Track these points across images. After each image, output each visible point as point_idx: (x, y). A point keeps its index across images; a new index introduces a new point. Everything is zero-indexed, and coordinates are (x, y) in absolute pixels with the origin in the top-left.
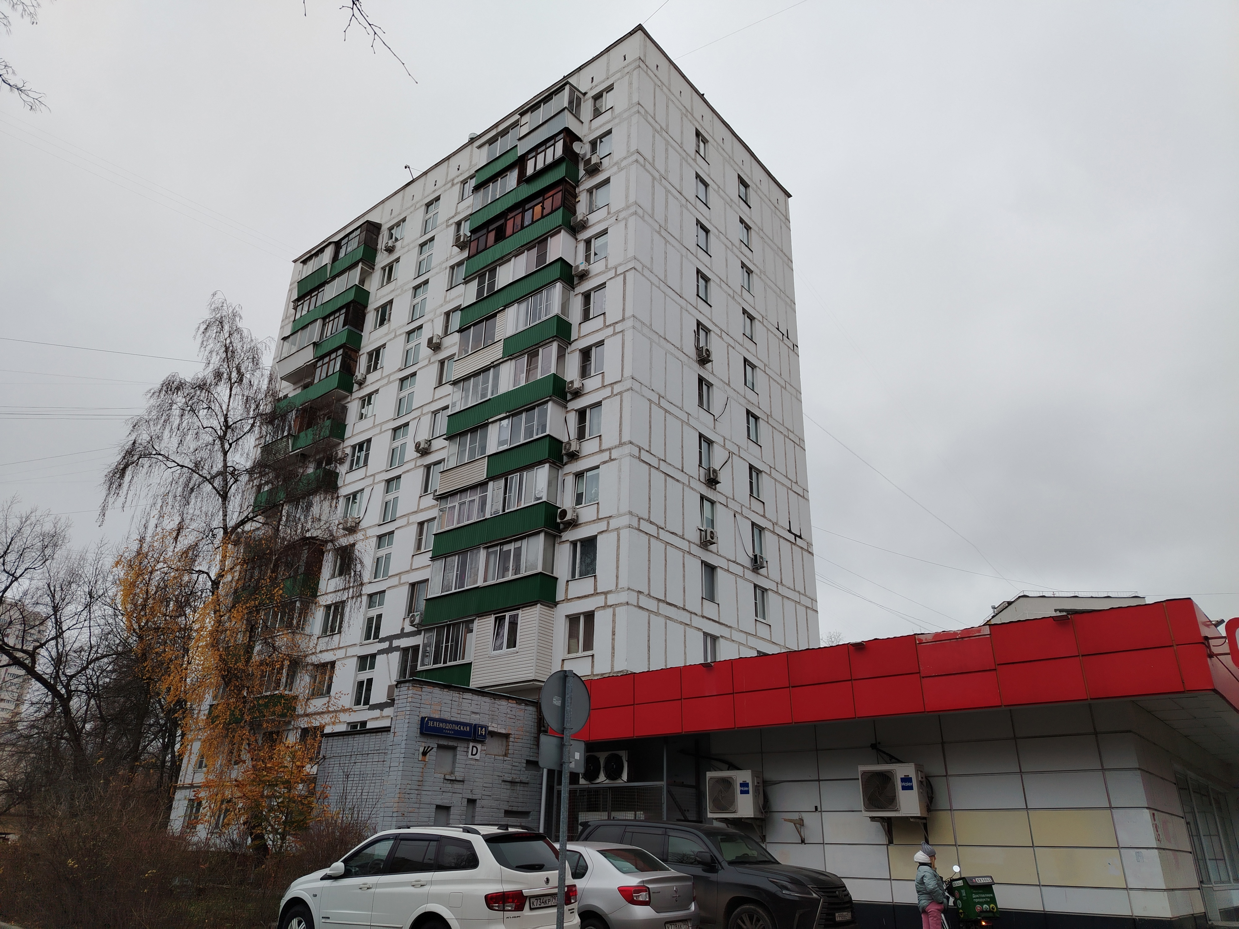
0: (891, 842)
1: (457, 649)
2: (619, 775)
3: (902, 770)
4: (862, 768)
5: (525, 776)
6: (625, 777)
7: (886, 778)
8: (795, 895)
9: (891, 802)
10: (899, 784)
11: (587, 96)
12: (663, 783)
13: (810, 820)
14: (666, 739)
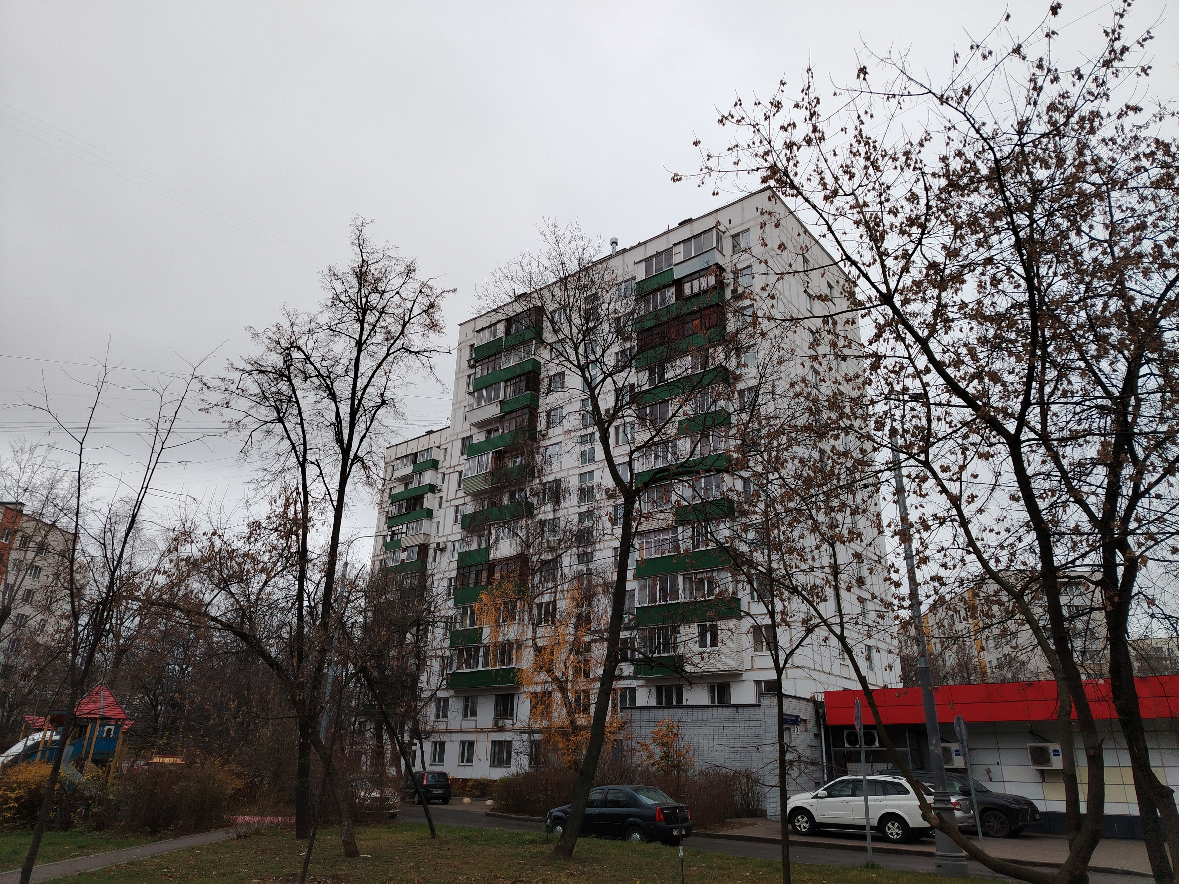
0: (1044, 781)
1: (669, 645)
2: (873, 743)
3: (1052, 746)
4: (1029, 745)
5: (815, 742)
6: (877, 744)
7: (1044, 750)
8: (1017, 807)
9: (1047, 761)
10: (1052, 753)
11: (727, 234)
12: (908, 749)
13: (994, 769)
14: (906, 726)
